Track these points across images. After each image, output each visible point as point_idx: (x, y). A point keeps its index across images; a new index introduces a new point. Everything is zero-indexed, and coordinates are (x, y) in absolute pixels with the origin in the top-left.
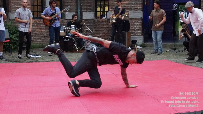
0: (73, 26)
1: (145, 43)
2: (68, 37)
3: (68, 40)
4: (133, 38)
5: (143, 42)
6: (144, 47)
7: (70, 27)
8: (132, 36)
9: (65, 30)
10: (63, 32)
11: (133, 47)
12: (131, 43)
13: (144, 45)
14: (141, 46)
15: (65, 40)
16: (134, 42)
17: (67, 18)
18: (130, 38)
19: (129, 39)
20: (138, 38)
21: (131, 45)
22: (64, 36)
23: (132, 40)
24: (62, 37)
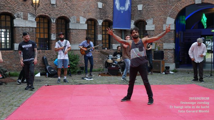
0: (119, 56)
1: (177, 69)
2: (114, 64)
3: (115, 67)
4: (166, 65)
5: (175, 68)
6: (176, 72)
7: (117, 56)
8: (165, 63)
9: (112, 59)
10: (111, 60)
11: (167, 73)
12: (165, 69)
13: (176, 70)
14: (173, 71)
15: (113, 66)
16: (168, 68)
17: (114, 48)
18: (164, 64)
19: (163, 66)
20: (171, 65)
21: (165, 70)
22: (112, 63)
23: (166, 67)
24: (110, 63)
